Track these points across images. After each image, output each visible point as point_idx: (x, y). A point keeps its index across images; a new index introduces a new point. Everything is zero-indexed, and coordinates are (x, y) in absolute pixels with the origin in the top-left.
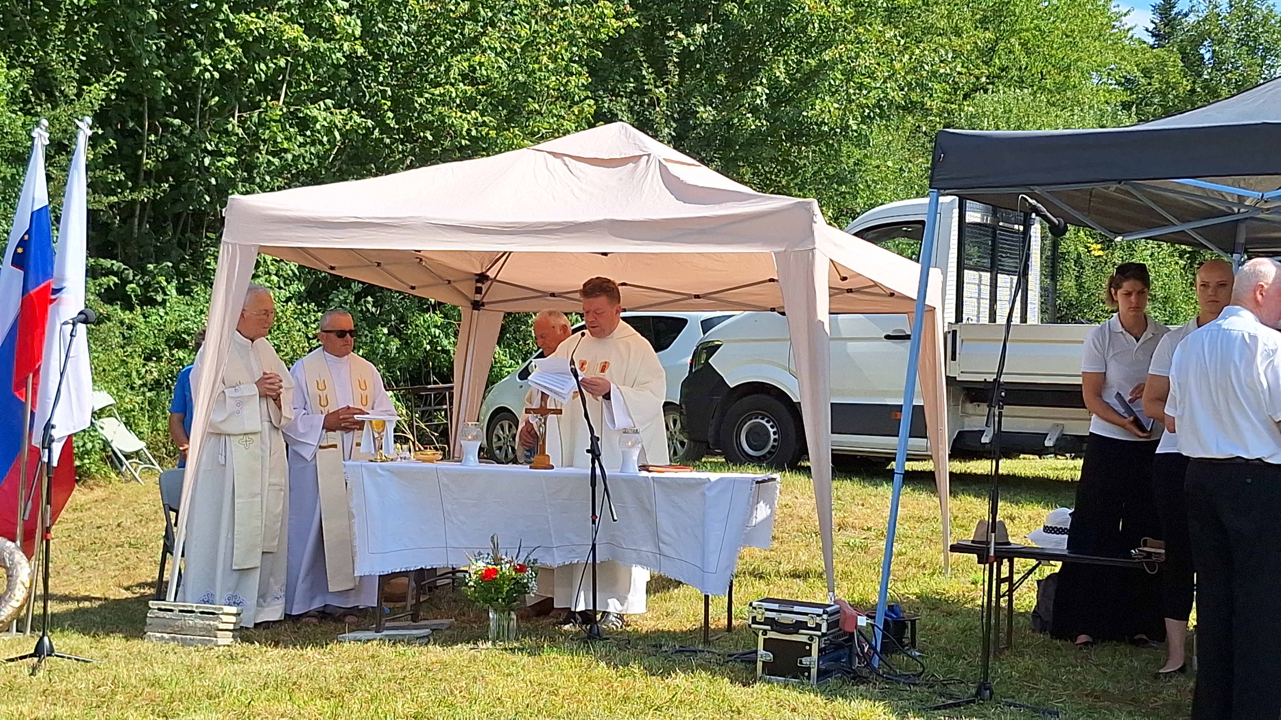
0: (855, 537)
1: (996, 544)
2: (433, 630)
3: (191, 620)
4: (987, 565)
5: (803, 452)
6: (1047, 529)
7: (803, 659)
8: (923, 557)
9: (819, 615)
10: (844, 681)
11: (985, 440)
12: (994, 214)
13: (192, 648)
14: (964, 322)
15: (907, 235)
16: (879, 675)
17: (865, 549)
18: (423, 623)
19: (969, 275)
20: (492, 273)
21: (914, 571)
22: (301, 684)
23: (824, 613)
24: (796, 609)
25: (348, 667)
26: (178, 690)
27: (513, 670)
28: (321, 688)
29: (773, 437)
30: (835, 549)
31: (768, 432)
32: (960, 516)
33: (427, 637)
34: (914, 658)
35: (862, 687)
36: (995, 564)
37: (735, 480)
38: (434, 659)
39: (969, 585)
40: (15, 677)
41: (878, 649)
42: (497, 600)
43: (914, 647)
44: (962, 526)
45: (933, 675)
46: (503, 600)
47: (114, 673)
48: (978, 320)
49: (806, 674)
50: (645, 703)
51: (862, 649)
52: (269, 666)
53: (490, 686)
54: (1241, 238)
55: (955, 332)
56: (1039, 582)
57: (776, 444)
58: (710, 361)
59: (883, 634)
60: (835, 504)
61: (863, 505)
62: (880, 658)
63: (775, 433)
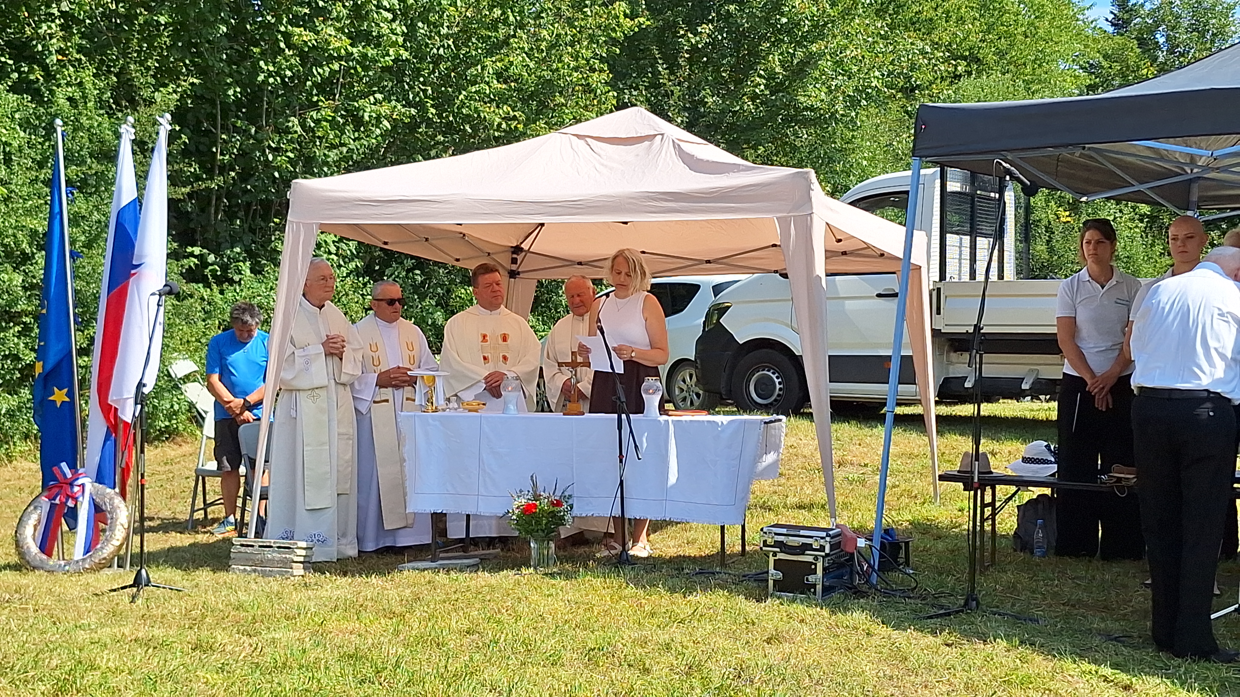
0: (853, 473)
1: (979, 473)
2: (481, 559)
3: (269, 554)
4: (972, 493)
5: (806, 398)
6: (1025, 460)
7: (809, 577)
8: (914, 489)
9: (822, 538)
10: (846, 595)
11: (968, 385)
12: (972, 183)
13: (271, 579)
14: (947, 280)
15: (894, 204)
16: (876, 589)
17: (863, 482)
18: (472, 553)
19: (951, 239)
20: (526, 245)
21: (907, 501)
22: (367, 606)
23: (827, 536)
24: (802, 532)
25: (408, 591)
26: (259, 613)
27: (553, 591)
28: (384, 610)
29: (778, 386)
30: (836, 483)
31: (774, 382)
32: (947, 452)
33: (477, 565)
34: (909, 575)
35: (862, 600)
36: (979, 492)
37: (745, 421)
38: (483, 583)
39: (956, 512)
40: (117, 604)
41: (876, 568)
42: (537, 531)
43: (908, 566)
44: (949, 461)
45: (925, 590)
46: (543, 531)
47: (204, 599)
48: (960, 279)
49: (812, 590)
50: (670, 617)
51: (862, 567)
52: (339, 592)
53: (533, 605)
54: (1194, 198)
55: (939, 290)
56: (1018, 506)
57: (781, 393)
58: (721, 321)
59: (880, 554)
60: (835, 444)
61: (860, 445)
62: (878, 575)
63: (780, 383)
